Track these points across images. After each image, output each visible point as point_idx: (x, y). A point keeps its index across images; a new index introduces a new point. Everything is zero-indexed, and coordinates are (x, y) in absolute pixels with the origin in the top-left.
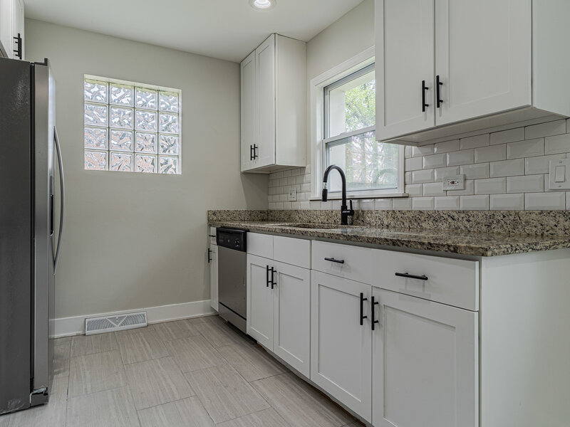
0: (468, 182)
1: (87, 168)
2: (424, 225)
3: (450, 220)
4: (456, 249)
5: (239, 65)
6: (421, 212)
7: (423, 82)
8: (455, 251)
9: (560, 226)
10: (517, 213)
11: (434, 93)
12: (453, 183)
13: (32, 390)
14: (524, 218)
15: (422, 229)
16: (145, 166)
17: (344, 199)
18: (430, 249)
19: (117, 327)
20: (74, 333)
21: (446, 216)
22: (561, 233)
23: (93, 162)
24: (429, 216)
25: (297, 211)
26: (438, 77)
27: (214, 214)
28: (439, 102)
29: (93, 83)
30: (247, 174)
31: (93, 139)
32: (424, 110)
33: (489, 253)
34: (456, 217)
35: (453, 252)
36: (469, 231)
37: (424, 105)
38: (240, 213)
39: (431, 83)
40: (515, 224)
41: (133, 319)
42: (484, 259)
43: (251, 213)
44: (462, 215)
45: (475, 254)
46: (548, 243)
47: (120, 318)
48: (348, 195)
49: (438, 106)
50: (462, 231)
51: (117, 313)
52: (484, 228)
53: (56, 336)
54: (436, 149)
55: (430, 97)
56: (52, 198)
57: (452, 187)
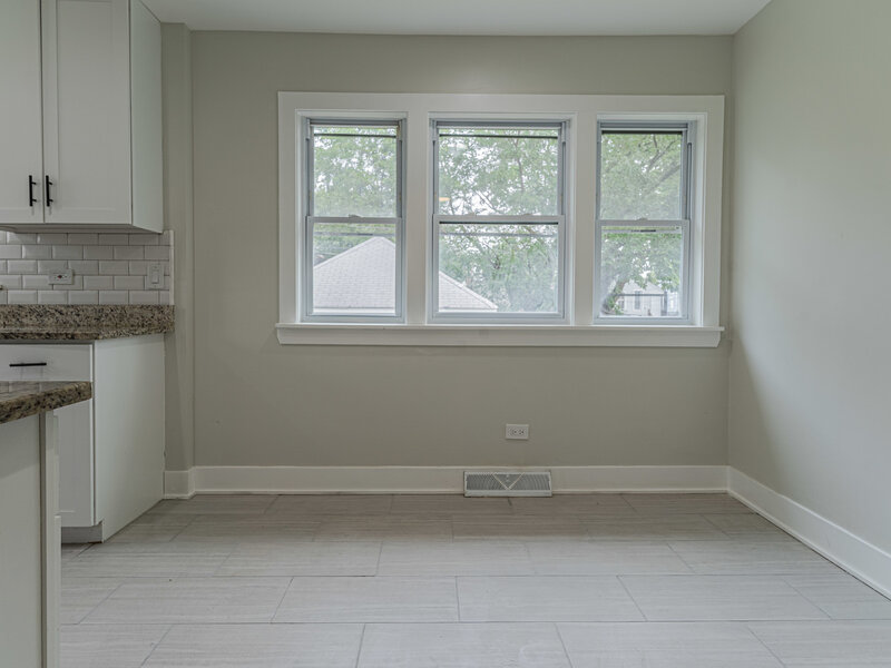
0: (77, 277)
2: (25, 321)
3: (58, 315)
4: (73, 337)
6: (20, 306)
7: (31, 177)
8: (73, 338)
9: (156, 317)
10: (123, 308)
11: (43, 190)
12: (60, 277)
14: (129, 312)
15: (22, 325)
18: (49, 338)
21: (53, 311)
22: (156, 323)
24: (32, 311)
26: (47, 177)
28: (49, 201)
32: (31, 205)
33: (101, 337)
34: (64, 311)
35: (71, 339)
36: (79, 326)
37: (32, 201)
39: (39, 178)
40: (121, 317)
42: (96, 342)
44: (71, 310)
45: (90, 339)
46: (143, 330)
49: (48, 205)
50: (71, 325)
52: (94, 322)
54: (39, 239)
55: (39, 192)
57: (60, 281)
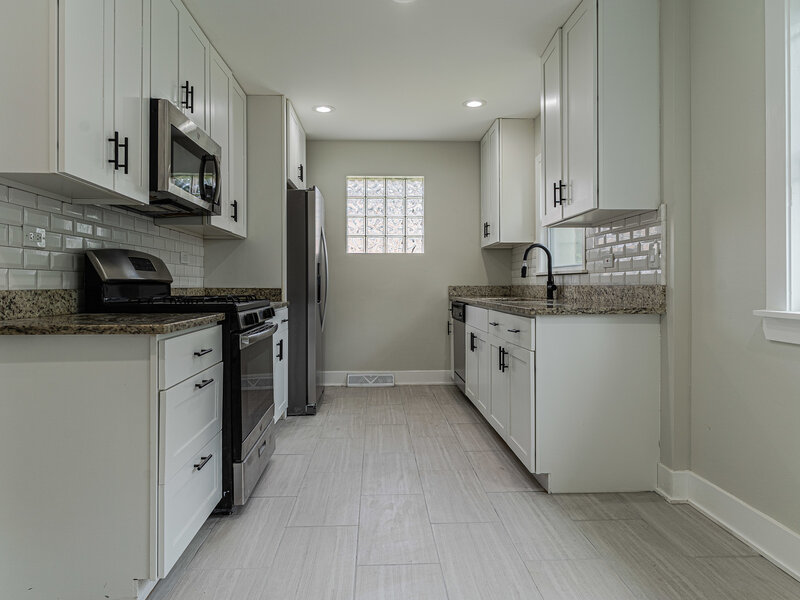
0: (615, 261)
1: (350, 251)
5: (479, 142)
6: (592, 287)
7: (555, 184)
12: (608, 261)
13: (307, 403)
16: (394, 247)
17: (550, 275)
19: (371, 384)
20: (340, 384)
23: (354, 246)
25: (527, 286)
26: (560, 181)
27: (455, 289)
28: (561, 201)
29: (353, 180)
30: (488, 250)
31: (354, 226)
32: (555, 206)
37: (556, 202)
38: (480, 288)
41: (384, 379)
43: (492, 288)
47: (374, 377)
48: (554, 271)
49: (561, 204)
51: (371, 373)
53: (326, 385)
56: (319, 279)
57: (608, 265)
